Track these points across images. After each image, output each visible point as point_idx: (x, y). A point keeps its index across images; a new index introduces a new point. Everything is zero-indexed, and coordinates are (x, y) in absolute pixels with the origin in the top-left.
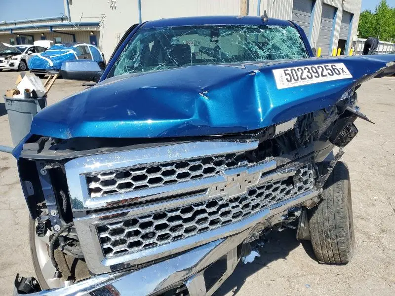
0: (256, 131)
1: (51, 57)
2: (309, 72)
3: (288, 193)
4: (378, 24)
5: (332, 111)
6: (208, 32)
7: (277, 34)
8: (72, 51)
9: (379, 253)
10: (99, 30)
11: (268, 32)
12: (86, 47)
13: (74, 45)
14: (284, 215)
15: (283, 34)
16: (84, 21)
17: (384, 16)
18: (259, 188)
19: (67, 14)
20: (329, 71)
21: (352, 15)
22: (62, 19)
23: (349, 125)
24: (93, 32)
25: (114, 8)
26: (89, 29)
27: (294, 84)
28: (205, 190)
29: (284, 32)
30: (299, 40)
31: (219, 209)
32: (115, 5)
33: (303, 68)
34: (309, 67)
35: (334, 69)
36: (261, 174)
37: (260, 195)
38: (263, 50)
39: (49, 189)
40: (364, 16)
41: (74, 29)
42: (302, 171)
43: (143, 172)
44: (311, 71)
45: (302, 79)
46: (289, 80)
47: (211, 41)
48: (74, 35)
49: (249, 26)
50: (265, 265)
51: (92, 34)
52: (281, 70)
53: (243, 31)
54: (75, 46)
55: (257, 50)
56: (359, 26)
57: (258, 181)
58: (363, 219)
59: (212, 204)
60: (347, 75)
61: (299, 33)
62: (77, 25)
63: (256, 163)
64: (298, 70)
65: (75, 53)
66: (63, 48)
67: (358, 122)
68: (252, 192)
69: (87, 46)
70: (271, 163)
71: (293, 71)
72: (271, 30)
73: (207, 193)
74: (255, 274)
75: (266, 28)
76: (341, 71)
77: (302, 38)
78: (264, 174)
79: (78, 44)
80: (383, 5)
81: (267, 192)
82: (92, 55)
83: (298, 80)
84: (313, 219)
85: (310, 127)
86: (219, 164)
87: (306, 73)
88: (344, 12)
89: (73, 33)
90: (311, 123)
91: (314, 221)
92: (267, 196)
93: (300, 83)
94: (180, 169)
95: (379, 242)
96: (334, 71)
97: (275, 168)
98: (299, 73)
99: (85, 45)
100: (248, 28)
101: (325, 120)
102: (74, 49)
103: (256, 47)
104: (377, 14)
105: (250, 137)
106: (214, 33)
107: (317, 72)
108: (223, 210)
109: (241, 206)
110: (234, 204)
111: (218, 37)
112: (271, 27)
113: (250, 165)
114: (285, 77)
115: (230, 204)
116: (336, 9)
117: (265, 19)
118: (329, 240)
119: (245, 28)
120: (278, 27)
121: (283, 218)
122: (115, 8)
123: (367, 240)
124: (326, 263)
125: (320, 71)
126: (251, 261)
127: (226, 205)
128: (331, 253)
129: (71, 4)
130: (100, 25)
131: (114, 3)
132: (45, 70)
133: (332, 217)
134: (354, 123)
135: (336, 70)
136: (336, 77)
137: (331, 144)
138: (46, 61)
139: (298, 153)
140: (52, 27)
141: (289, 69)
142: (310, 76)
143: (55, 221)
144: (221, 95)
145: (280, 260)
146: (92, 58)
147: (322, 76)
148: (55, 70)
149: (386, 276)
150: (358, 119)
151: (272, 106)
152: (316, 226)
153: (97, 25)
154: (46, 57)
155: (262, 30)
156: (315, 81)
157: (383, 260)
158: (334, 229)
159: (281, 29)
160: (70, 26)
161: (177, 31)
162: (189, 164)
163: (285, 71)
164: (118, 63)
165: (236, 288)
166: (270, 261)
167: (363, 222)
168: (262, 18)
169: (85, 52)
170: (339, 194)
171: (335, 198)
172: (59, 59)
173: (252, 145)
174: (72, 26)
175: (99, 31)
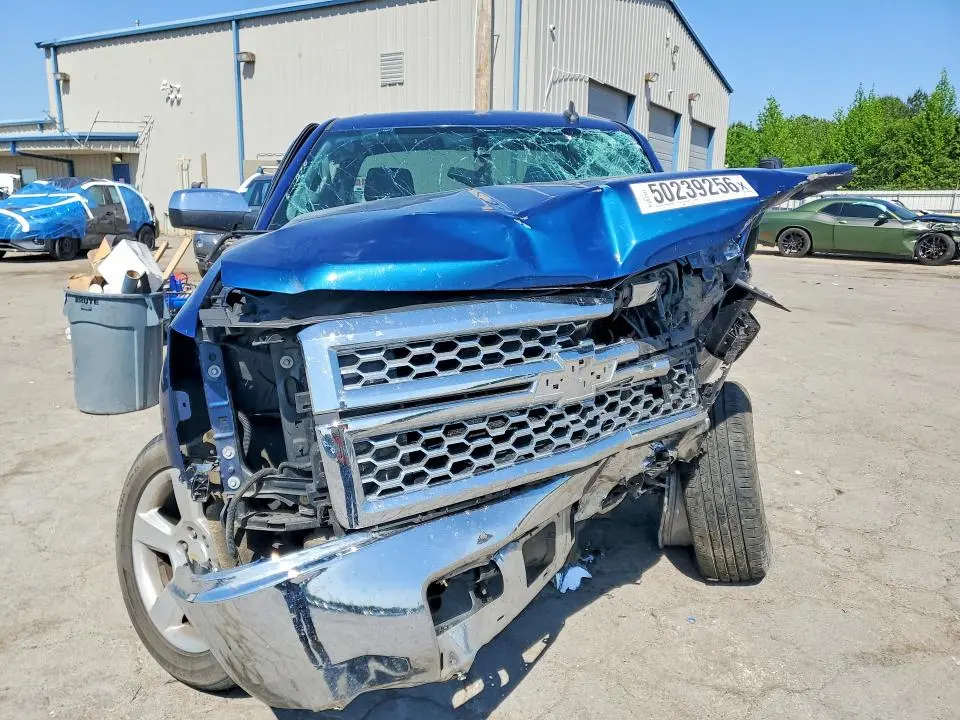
0: (608, 283)
1: (24, 210)
2: (689, 187)
3: (655, 410)
4: (766, 151)
5: (716, 280)
6: (467, 138)
7: (599, 144)
8: (76, 198)
9: (818, 562)
10: (135, 150)
11: (581, 140)
12: (111, 190)
13: (80, 183)
14: (648, 459)
15: (609, 145)
16: (100, 129)
17: (776, 135)
18: (612, 394)
19: (55, 113)
20: (721, 186)
21: (711, 130)
22: (42, 126)
23: (744, 315)
24: (120, 155)
25: (175, 101)
26: (111, 148)
27: (666, 206)
28: (527, 385)
29: (612, 141)
30: (641, 156)
31: (548, 424)
32: (179, 96)
33: (678, 181)
34: (689, 180)
35: (728, 184)
36: (615, 366)
37: (612, 407)
38: (575, 174)
39: (223, 406)
40: (737, 134)
41: (73, 148)
42: (678, 372)
43: (429, 350)
44: (692, 186)
45: (679, 198)
46: (659, 199)
47: (475, 155)
48: (71, 163)
49: (545, 130)
50: (602, 592)
51: (118, 159)
52: (645, 185)
53: (534, 139)
54: (85, 186)
55: (564, 173)
56: (726, 156)
57: (611, 377)
58: (780, 508)
59: (537, 413)
60: (750, 192)
61: (639, 143)
62: (81, 138)
63: (605, 346)
64: (671, 184)
65: (84, 201)
66: (55, 191)
67: (759, 310)
68: (600, 400)
69: (113, 187)
70: (628, 348)
71: (664, 186)
72: (586, 136)
73: (532, 391)
74: (587, 608)
75: (576, 133)
76: (740, 187)
77: (645, 154)
78: (621, 366)
79: (93, 180)
80: (772, 112)
81: (623, 404)
82: (125, 207)
83: (673, 199)
84: (694, 485)
85: (677, 308)
86: (548, 341)
87: (684, 188)
88: (694, 122)
89: (70, 158)
90: (678, 302)
91: (695, 491)
92: (624, 411)
93: (677, 204)
94: (487, 348)
95: (815, 545)
96: (728, 187)
97: (637, 356)
98: (674, 190)
99: (109, 183)
100: (543, 133)
101: (703, 295)
102: (84, 193)
103: (561, 168)
104: (760, 131)
105: (598, 294)
106: (480, 141)
107: (702, 188)
108: (556, 424)
109: (584, 421)
110: (574, 417)
111: (488, 148)
112: (587, 131)
113: (596, 348)
114: (651, 196)
115: (566, 415)
116: (677, 117)
117: (573, 118)
118: (725, 525)
119: (536, 132)
120: (598, 132)
121: (646, 464)
122: (179, 103)
123: (791, 542)
124: (720, 582)
125: (706, 186)
126: (573, 587)
127: (560, 417)
128: (730, 554)
129: (67, 90)
130: (140, 140)
131: (175, 92)
132: (8, 241)
133: (728, 478)
134: (752, 312)
135: (732, 186)
136: (732, 196)
137: (711, 357)
138: (13, 219)
139: (669, 340)
140: (15, 142)
141: (657, 183)
142: (692, 193)
143: (231, 468)
144: (550, 222)
145: (626, 588)
146: (126, 214)
147: (712, 193)
148: (33, 240)
149: (835, 598)
150: (759, 304)
151: (634, 242)
152: (700, 499)
153: (132, 139)
154: (11, 209)
155: (570, 138)
156: (701, 201)
157: (825, 573)
158: (734, 501)
159: (604, 135)
160: (62, 140)
161: (405, 136)
162: (500, 340)
163: (650, 186)
164: (291, 194)
165: (547, 636)
166: (612, 586)
167: (780, 513)
168: (567, 117)
169: (109, 201)
170: (739, 435)
171: (731, 442)
172: (44, 216)
173: (602, 309)
174: (70, 141)
175: (138, 155)
